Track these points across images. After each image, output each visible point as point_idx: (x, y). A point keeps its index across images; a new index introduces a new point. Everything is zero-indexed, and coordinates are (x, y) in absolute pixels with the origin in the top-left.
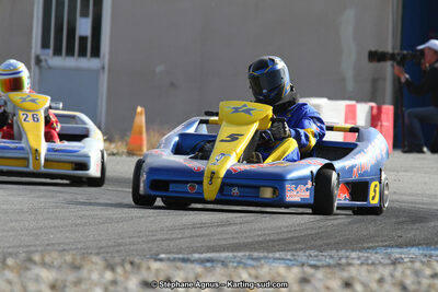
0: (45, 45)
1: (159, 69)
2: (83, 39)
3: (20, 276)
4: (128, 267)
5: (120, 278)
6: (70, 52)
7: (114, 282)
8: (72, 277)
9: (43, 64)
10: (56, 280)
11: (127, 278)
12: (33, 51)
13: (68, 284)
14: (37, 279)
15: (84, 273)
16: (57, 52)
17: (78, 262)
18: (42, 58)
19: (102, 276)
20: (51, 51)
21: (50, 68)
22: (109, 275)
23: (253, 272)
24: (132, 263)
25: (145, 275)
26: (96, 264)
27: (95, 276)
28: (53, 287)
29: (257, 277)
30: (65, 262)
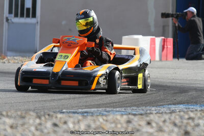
0: (10, 12)
1: (64, 23)
2: (28, 9)
4: (47, 117)
5: (43, 122)
6: (22, 15)
7: (40, 124)
8: (20, 122)
9: (10, 21)
11: (46, 122)
12: (5, 15)
13: (19, 125)
14: (4, 123)
15: (26, 120)
16: (16, 15)
17: (23, 115)
18: (9, 18)
19: (34, 121)
20: (13, 15)
21: (13, 23)
22: (38, 121)
23: (105, 118)
24: (49, 115)
25: (54, 120)
26: (33, 115)
27: (31, 121)
28: (12, 127)
29: (107, 121)
30: (18, 115)
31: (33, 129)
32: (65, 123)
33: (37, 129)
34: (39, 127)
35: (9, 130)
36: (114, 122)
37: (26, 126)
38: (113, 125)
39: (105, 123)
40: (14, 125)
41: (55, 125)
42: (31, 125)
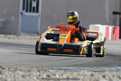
0: (23, 9)
1: (55, 16)
2: (34, 8)
3: (14, 73)
4: (44, 71)
5: (41, 74)
6: (30, 11)
7: (39, 75)
8: (28, 74)
9: (23, 14)
10: (24, 75)
11: (43, 74)
12: (20, 11)
13: (27, 76)
14: (18, 74)
15: (31, 73)
16: (27, 11)
17: (30, 70)
19: (36, 74)
20: (25, 11)
22: (38, 73)
23: (78, 73)
24: (45, 70)
25: (48, 73)
26: (35, 70)
27: (34, 74)
28: (23, 77)
29: (79, 74)
30: (26, 69)
31: (35, 78)
32: (54, 75)
33: (37, 78)
34: (39, 77)
35: (21, 78)
36: (83, 75)
37: (31, 76)
38: (83, 77)
39: (78, 75)
40: (24, 76)
41: (48, 76)
42: (34, 76)
